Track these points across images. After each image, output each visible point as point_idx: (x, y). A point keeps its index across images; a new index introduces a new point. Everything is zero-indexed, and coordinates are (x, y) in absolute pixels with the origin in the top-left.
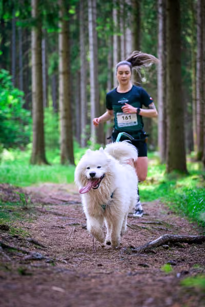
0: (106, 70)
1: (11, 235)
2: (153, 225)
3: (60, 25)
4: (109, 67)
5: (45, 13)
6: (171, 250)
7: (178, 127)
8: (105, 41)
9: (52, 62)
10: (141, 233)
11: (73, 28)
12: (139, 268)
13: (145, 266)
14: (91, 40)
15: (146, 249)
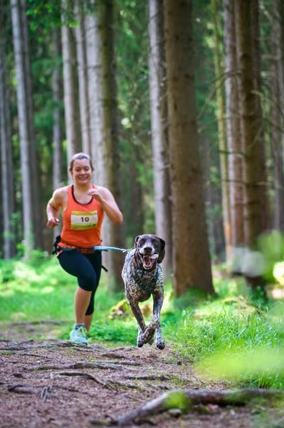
0: (49, 102)
2: (149, 382)
4: (55, 98)
6: (187, 420)
7: (192, 206)
8: (45, 47)
10: (127, 397)
14: (17, 44)
15: (136, 418)
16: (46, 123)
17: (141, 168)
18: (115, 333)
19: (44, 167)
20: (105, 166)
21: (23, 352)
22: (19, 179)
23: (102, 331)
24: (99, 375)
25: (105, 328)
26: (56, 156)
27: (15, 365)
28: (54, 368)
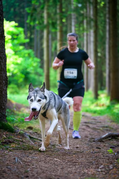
1: (34, 132)
2: (103, 128)
3: (58, 28)
5: (50, 22)
6: (112, 141)
9: (54, 45)
11: (64, 29)
12: (96, 149)
13: (99, 148)
15: (100, 140)
24: (91, 125)
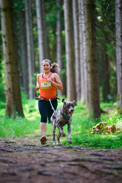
16: (53, 20)
17: (108, 46)
18: (95, 142)
19: (51, 46)
20: (87, 45)
21: (44, 151)
22: (37, 53)
23: (88, 140)
25: (89, 139)
26: (59, 40)
27: (40, 159)
28: (63, 161)
